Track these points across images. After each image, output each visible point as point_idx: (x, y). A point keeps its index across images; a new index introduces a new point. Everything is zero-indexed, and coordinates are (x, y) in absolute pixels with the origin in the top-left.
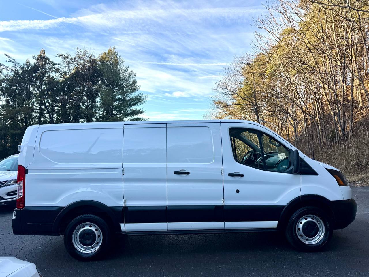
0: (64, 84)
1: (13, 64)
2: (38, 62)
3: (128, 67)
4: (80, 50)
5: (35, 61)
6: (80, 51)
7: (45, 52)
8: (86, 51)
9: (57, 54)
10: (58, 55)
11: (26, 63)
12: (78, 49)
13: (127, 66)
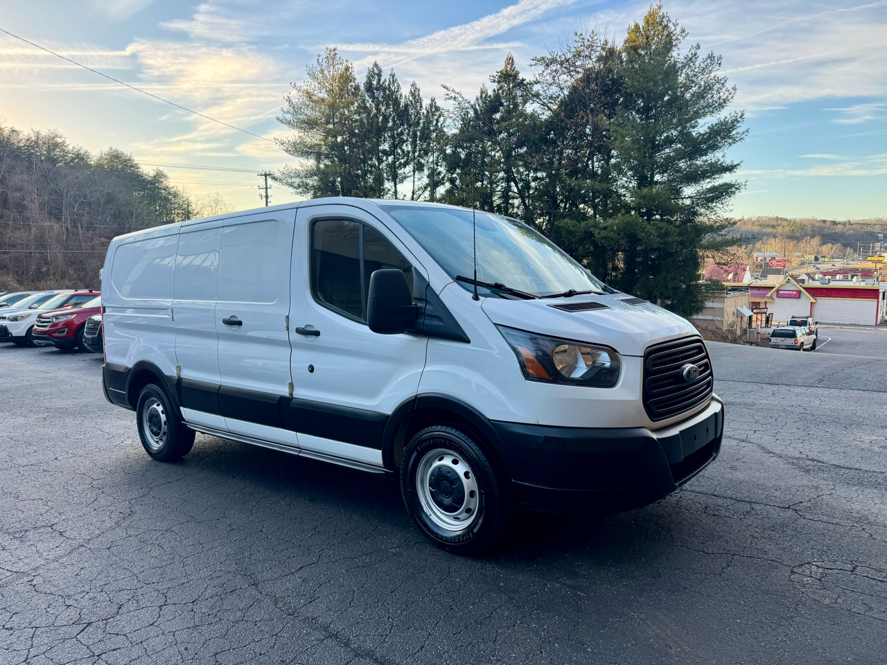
0: (547, 127)
1: (455, 102)
2: (501, 88)
3: (698, 47)
4: (581, 35)
5: (495, 86)
6: (581, 37)
7: (512, 61)
8: (593, 33)
9: (533, 60)
10: (534, 62)
11: (479, 95)
12: (576, 34)
13: (695, 45)
